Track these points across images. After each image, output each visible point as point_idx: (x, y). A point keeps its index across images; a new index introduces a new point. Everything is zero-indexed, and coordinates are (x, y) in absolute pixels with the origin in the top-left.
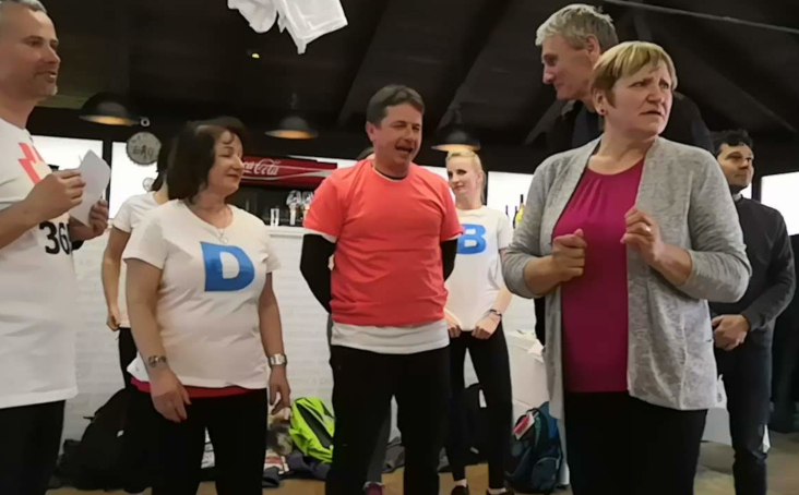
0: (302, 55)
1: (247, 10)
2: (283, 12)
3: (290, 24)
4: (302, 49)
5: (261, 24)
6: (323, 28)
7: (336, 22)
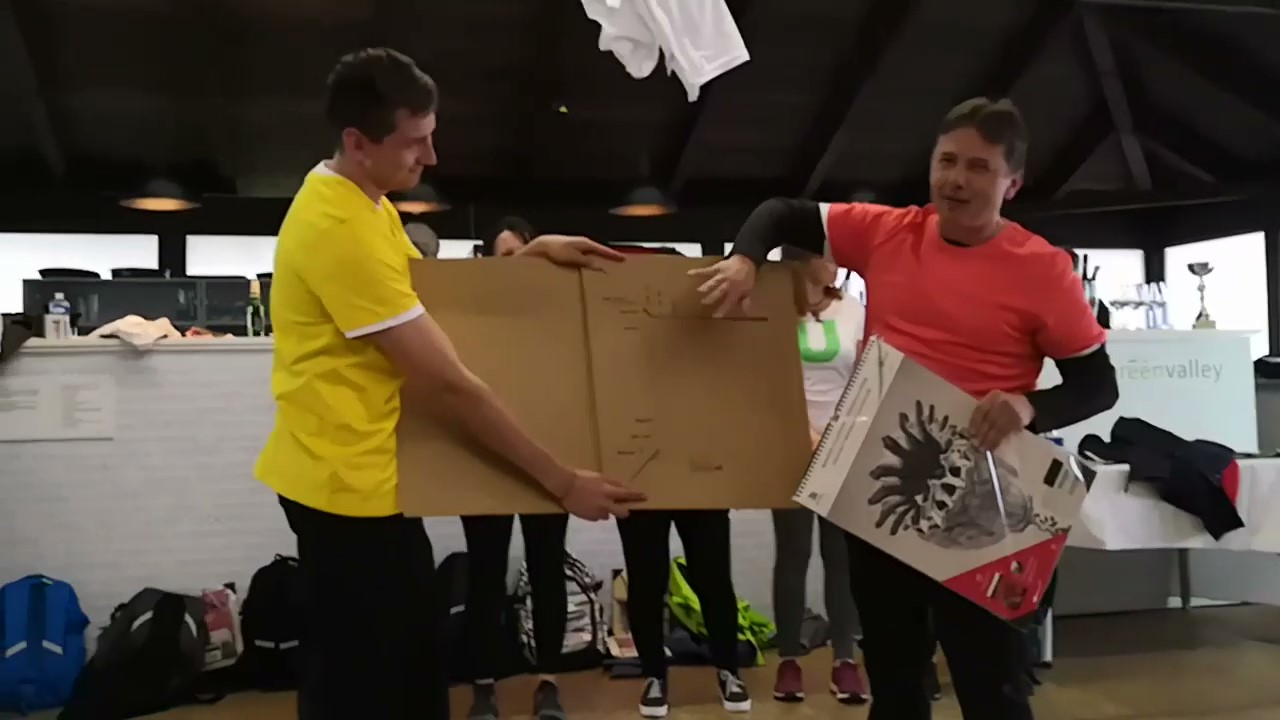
0: (694, 103)
1: (623, 52)
2: (670, 49)
3: (678, 63)
4: (693, 95)
5: (640, 68)
6: (720, 67)
7: (736, 58)
